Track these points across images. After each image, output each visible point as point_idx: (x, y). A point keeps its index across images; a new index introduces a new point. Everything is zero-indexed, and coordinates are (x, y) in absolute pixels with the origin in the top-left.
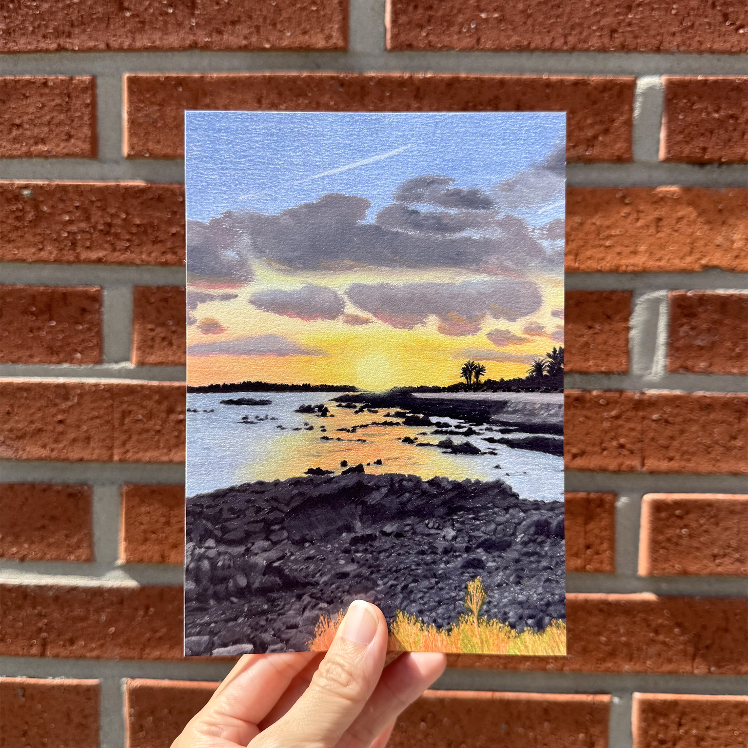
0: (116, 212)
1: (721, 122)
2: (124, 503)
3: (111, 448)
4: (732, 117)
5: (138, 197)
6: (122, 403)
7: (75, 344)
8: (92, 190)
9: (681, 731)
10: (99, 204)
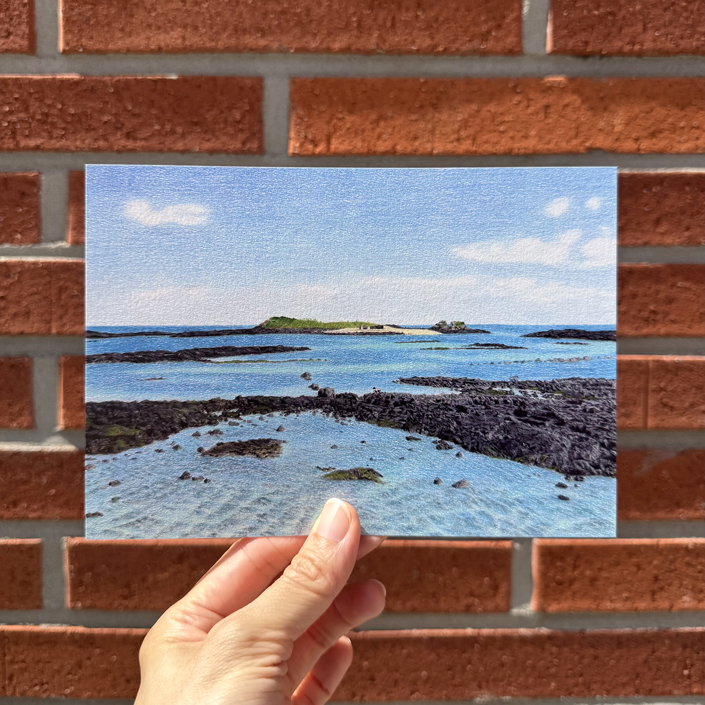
0: (53, 103)
1: (601, 18)
2: (62, 372)
3: (48, 322)
4: (610, 13)
5: (73, 89)
6: (58, 279)
7: (16, 225)
8: (31, 82)
9: (576, 573)
10: (37, 96)
